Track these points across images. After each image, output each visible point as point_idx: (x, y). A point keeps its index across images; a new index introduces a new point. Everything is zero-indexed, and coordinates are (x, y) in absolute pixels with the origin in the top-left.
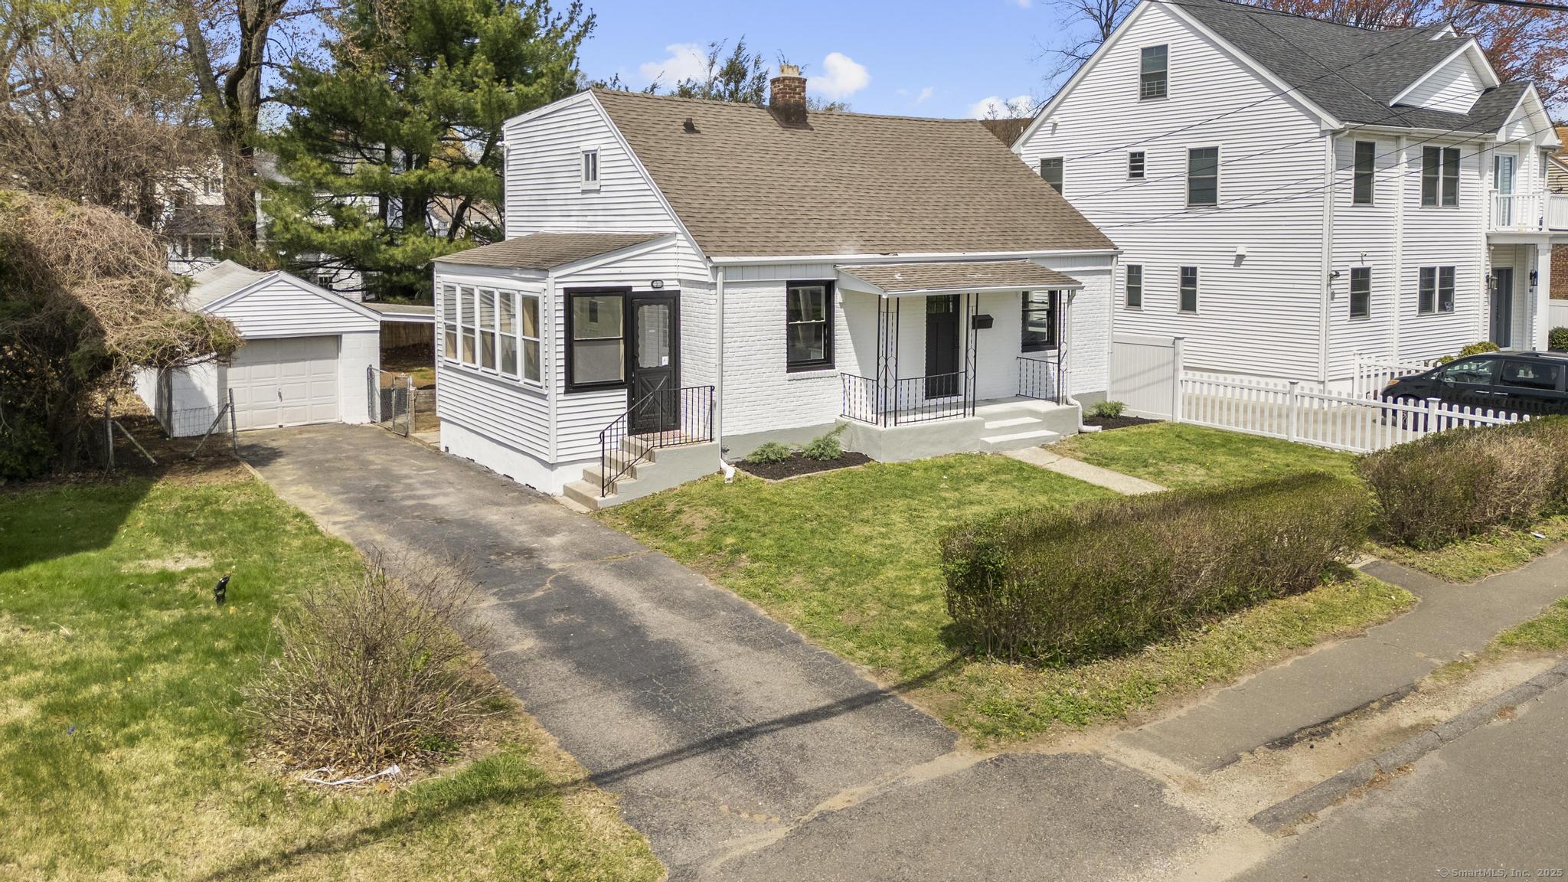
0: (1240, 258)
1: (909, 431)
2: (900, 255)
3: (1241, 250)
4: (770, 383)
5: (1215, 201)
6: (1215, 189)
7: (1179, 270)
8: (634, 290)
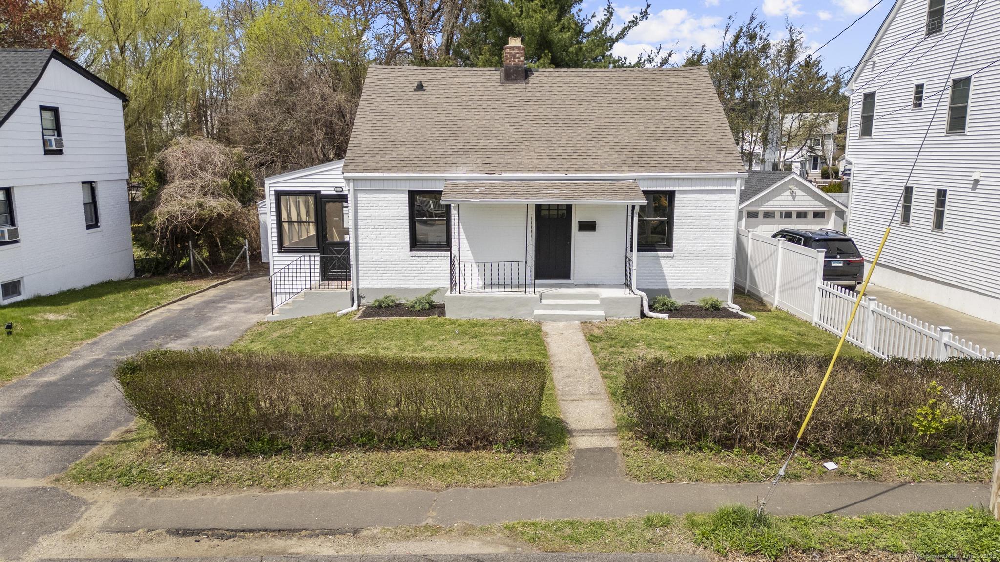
0: (976, 182)
1: (469, 298)
2: (503, 175)
3: (976, 176)
4: (396, 257)
5: (964, 129)
6: (965, 117)
7: (935, 191)
8: (322, 193)
